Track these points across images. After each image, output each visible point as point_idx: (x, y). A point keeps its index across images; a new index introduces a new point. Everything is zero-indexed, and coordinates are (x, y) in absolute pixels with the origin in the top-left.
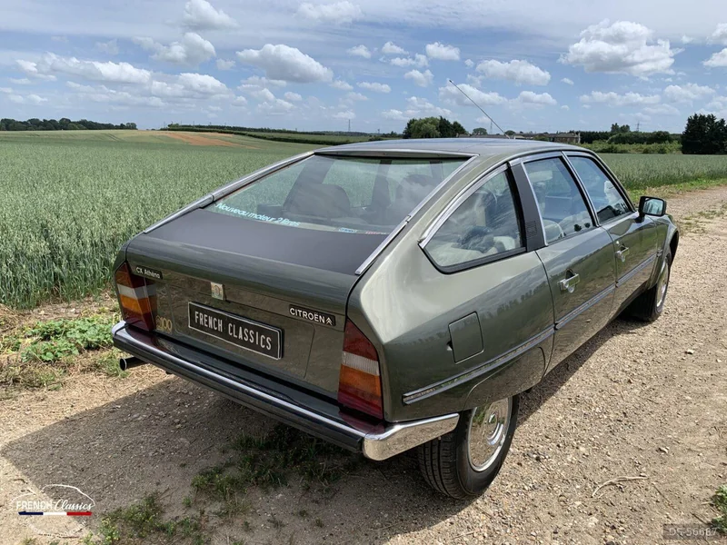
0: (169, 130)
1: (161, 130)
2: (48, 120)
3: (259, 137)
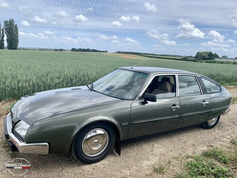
2: (84, 49)
3: (145, 56)
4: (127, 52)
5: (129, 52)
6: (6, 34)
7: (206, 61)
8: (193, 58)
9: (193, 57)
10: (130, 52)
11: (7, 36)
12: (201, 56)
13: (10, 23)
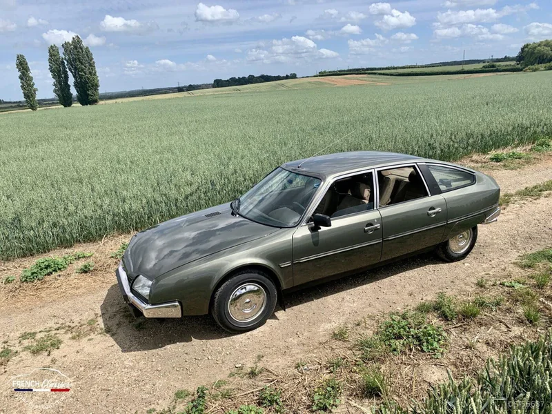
0: (320, 76)
1: (315, 76)
2: (241, 77)
3: (387, 75)
4: (344, 71)
5: (348, 70)
6: (72, 72)
7: (548, 64)
8: (513, 63)
9: (512, 59)
10: (351, 68)
11: (74, 76)
12: (533, 53)
13: (76, 48)
